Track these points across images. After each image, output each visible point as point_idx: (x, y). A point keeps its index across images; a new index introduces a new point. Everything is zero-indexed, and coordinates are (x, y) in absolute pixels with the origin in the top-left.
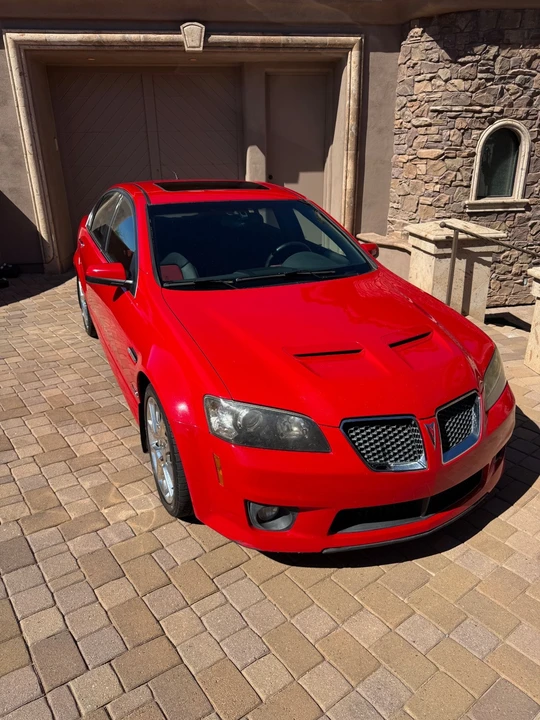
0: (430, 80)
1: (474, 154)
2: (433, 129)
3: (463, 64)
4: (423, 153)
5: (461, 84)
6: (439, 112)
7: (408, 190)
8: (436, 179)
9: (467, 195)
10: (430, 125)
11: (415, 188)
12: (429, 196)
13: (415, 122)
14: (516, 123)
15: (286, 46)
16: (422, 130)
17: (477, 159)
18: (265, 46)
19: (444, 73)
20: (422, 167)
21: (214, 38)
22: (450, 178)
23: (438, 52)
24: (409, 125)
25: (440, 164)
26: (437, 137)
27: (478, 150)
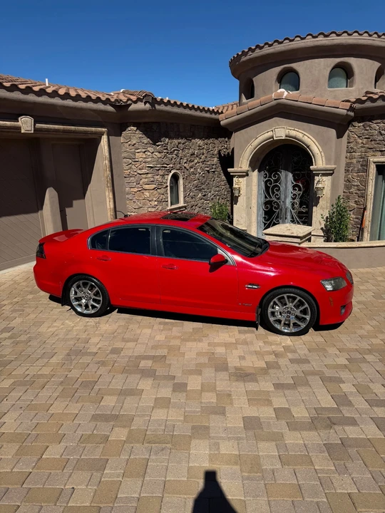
0: (144, 152)
1: (167, 186)
2: (149, 175)
3: (158, 146)
4: (147, 187)
5: (159, 155)
6: (152, 167)
7: (141, 205)
8: (155, 199)
9: (167, 205)
10: (148, 173)
11: (144, 204)
12: (153, 207)
13: (139, 172)
14: (177, 171)
15: (74, 132)
16: (144, 176)
17: (169, 188)
18: (64, 131)
19: (151, 149)
20: (147, 194)
21: (38, 125)
22: (161, 198)
23: (146, 140)
24: (136, 173)
25: (155, 192)
26: (152, 179)
27: (168, 184)
